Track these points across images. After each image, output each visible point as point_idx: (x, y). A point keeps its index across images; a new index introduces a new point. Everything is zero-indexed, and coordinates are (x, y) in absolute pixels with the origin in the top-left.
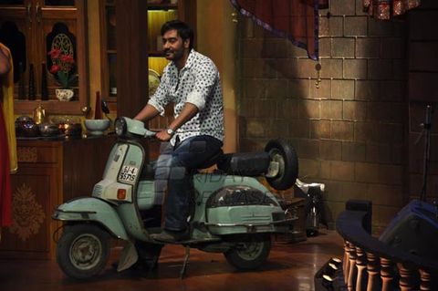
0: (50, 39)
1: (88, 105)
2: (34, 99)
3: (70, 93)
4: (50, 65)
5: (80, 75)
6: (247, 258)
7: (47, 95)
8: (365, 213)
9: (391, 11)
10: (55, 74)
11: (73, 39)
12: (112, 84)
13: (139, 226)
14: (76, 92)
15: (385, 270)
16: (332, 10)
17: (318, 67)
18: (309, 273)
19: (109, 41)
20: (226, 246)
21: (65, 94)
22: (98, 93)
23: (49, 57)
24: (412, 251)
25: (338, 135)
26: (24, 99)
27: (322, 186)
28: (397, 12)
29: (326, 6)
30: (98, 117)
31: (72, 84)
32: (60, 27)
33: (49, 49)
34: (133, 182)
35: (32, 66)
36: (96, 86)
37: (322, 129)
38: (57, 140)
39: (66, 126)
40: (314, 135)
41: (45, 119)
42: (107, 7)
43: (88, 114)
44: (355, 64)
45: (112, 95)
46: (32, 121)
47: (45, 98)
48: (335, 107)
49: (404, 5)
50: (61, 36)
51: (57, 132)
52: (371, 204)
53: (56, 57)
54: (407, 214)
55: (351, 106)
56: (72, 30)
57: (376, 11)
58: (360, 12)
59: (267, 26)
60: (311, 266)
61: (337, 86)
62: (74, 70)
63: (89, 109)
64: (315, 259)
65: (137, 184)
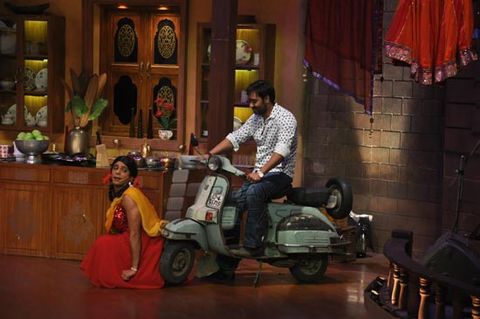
0: (156, 90)
1: (184, 143)
2: (142, 137)
3: (170, 134)
4: (155, 110)
5: (179, 119)
6: (308, 273)
7: (152, 134)
8: (407, 241)
9: (433, 78)
10: (159, 118)
11: (174, 90)
12: (204, 128)
13: (222, 243)
14: (175, 133)
15: (423, 288)
16: (384, 75)
17: (372, 120)
18: (358, 288)
19: (203, 93)
20: (291, 262)
21: (165, 134)
22: (192, 135)
23: (155, 105)
24: (445, 273)
25: (385, 177)
26: (134, 136)
27: (371, 217)
28: (438, 79)
29: (380, 72)
30: (191, 153)
31: (172, 127)
32: (165, 81)
33: (155, 98)
34: (219, 207)
35: (141, 111)
36: (191, 129)
37: (372, 171)
38: (158, 170)
39: (166, 160)
40: (365, 176)
41: (149, 153)
42: (203, 67)
43: (183, 151)
44: (401, 119)
45: (203, 136)
46: (140, 155)
47: (150, 136)
48: (384, 154)
49: (444, 74)
50: (165, 88)
51: (160, 164)
52: (412, 233)
53: (160, 104)
54: (442, 243)
55: (397, 153)
56: (173, 84)
57: (421, 78)
58: (407, 78)
59: (336, 86)
60: (359, 282)
61: (386, 136)
62: (174, 115)
63: (185, 147)
64: (363, 276)
65: (222, 208)
